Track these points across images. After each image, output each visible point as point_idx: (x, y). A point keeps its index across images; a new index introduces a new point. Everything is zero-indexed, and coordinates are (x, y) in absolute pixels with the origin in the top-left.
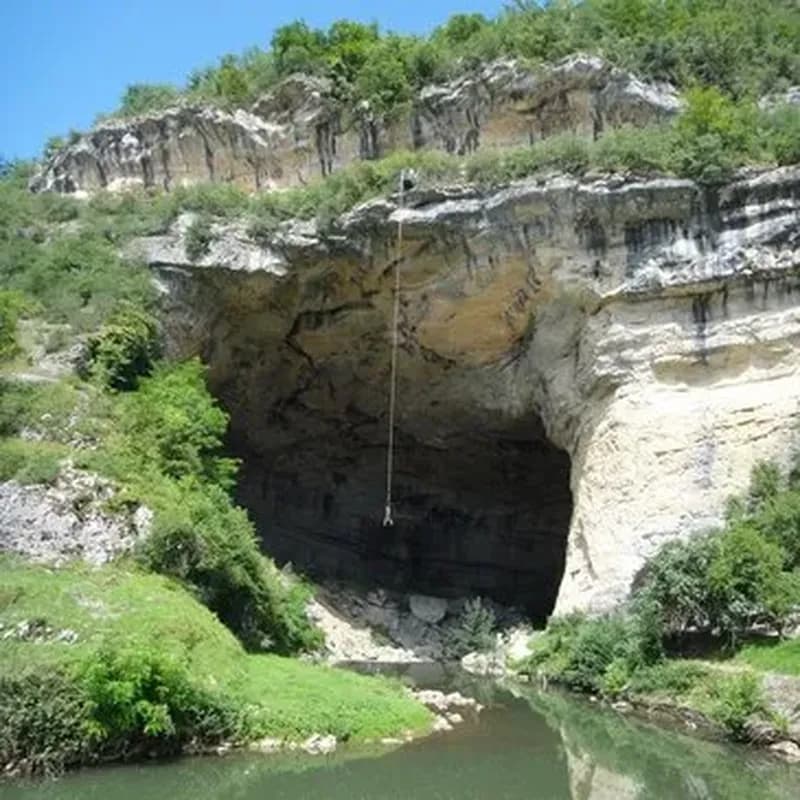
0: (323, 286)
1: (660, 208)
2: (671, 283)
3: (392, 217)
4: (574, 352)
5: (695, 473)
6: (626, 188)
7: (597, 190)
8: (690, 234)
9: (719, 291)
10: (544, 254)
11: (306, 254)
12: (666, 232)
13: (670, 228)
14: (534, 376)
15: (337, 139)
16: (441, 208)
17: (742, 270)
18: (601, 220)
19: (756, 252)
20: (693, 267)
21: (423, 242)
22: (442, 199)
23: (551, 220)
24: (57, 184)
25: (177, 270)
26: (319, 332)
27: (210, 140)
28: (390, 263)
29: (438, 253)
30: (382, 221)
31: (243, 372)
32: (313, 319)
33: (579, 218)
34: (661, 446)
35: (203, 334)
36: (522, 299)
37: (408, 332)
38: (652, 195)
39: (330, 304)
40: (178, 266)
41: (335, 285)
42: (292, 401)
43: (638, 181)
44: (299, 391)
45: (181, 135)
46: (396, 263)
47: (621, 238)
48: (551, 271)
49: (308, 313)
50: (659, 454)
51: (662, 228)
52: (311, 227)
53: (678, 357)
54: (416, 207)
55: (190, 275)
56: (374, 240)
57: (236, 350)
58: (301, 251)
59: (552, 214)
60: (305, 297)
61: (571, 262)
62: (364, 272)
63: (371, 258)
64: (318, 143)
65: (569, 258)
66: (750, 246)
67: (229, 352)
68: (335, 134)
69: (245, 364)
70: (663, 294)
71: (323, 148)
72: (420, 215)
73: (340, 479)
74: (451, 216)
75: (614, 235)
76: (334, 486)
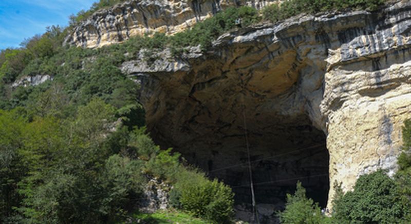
0: (205, 72)
1: (352, 24)
2: (361, 55)
3: (234, 41)
4: (321, 88)
5: (383, 138)
6: (336, 17)
7: (323, 19)
8: (367, 33)
9: (383, 56)
10: (303, 49)
11: (197, 60)
12: (356, 33)
13: (357, 31)
14: (304, 99)
15: (201, 6)
16: (255, 34)
17: (392, 46)
18: (327, 32)
19: (397, 38)
20: (370, 47)
21: (247, 48)
22: (255, 30)
23: (304, 34)
24: (79, 39)
25: (142, 74)
26: (204, 91)
27: (145, 13)
28: (234, 58)
29: (255, 52)
30: (229, 43)
31: (171, 112)
32: (201, 86)
33: (316, 31)
34: (367, 126)
35: (155, 99)
36: (295, 66)
37: (244, 86)
38: (347, 19)
39: (208, 78)
40: (143, 73)
41: (210, 71)
42: (192, 121)
43: (340, 14)
44: (195, 116)
45: (132, 13)
46: (237, 58)
47: (337, 37)
48: (306, 55)
49: (198, 83)
50: (366, 131)
51: (354, 31)
52: (198, 48)
53: (369, 87)
54: (244, 35)
55: (148, 76)
56: (226, 50)
57: (167, 104)
58: (195, 59)
59: (304, 31)
60: (197, 77)
61: (315, 50)
62: (223, 64)
63: (226, 58)
64: (193, 8)
65: (314, 49)
66: (394, 36)
67: (165, 105)
68: (200, 4)
69: (172, 109)
70: (358, 60)
71: (196, 10)
72: (246, 38)
73: (215, 153)
74: (259, 37)
75: (333, 37)
76: (212, 156)
